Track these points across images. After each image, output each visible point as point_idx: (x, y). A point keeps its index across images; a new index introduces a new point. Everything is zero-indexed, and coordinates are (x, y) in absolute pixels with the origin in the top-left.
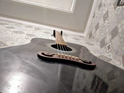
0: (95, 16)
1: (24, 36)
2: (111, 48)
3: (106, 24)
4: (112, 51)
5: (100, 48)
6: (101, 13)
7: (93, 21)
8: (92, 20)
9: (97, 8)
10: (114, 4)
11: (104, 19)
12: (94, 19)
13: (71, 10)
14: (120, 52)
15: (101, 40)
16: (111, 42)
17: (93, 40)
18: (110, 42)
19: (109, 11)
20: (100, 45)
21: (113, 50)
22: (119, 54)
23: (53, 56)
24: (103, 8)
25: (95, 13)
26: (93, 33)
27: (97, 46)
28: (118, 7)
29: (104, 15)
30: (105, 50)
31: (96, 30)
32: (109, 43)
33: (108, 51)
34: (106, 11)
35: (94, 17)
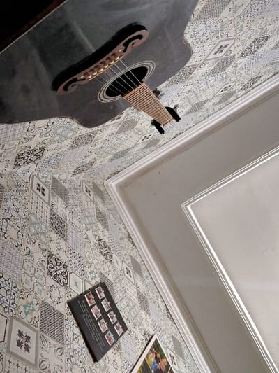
0: (126, 240)
1: (232, 49)
2: (37, 191)
3: (90, 234)
4: (29, 185)
5: (56, 176)
6: (123, 253)
7: (122, 227)
8: (125, 228)
9: (139, 260)
10: (112, 283)
11: (104, 243)
12: (124, 231)
13: (189, 207)
14: (14, 193)
15: (69, 195)
16: (48, 204)
17: (84, 185)
18: (49, 201)
19: (109, 264)
20: (61, 182)
21: (29, 188)
22: (13, 188)
23: (124, 47)
24: (125, 266)
25: (134, 245)
26: (99, 201)
27: (63, 176)
28: (98, 280)
29: (112, 252)
30: (44, 180)
31: (97, 210)
32: (49, 199)
33: (36, 181)
34: (114, 261)
35: (129, 236)
